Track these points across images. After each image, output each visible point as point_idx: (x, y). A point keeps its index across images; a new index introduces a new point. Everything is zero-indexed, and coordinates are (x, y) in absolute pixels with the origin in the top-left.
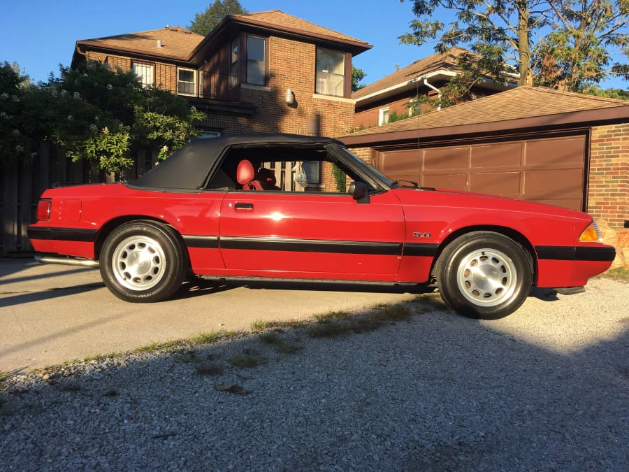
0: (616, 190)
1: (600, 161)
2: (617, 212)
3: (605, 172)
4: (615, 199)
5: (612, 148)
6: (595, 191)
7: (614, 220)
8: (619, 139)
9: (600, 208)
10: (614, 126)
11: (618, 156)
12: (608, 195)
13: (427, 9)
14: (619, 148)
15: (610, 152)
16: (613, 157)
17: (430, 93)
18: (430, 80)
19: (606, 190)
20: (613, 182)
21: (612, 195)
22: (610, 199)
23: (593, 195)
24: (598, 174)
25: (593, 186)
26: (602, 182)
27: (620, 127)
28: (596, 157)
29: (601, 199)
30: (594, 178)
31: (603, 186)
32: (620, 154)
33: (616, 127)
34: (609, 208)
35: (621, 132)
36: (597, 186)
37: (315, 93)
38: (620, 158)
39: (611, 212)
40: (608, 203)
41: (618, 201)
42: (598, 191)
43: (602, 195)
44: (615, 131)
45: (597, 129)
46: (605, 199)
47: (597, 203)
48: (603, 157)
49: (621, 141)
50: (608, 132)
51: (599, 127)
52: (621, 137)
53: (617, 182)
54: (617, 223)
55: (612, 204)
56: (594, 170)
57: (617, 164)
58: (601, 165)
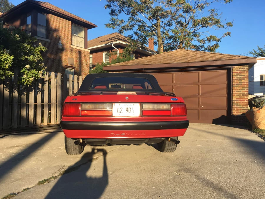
0: (245, 93)
1: (237, 81)
2: (245, 102)
3: (239, 85)
4: (244, 97)
5: (241, 76)
6: (235, 93)
7: (244, 106)
8: (244, 72)
9: (238, 101)
10: (242, 66)
11: (245, 79)
12: (241, 95)
13: (116, 14)
14: (244, 75)
15: (241, 77)
16: (242, 79)
17: (113, 50)
18: (114, 45)
19: (240, 93)
20: (243, 90)
21: (243, 95)
22: (242, 97)
23: (234, 95)
24: (236, 86)
25: (234, 91)
26: (238, 90)
27: (245, 67)
28: (235, 79)
29: (238, 97)
30: (235, 88)
31: (238, 91)
32: (245, 78)
33: (243, 67)
34: (242, 101)
35: (245, 69)
36: (236, 91)
37: (72, 45)
38: (245, 80)
39: (243, 102)
40: (241, 99)
41: (246, 98)
42: (236, 93)
43: (239, 95)
44: (242, 69)
45: (235, 67)
46: (240, 97)
47: (236, 99)
48: (238, 79)
49: (245, 73)
50: (240, 69)
51: (236, 67)
52: (245, 71)
53: (245, 90)
54: (245, 107)
55: (243, 99)
56: (234, 84)
57: (244, 82)
58: (237, 83)
